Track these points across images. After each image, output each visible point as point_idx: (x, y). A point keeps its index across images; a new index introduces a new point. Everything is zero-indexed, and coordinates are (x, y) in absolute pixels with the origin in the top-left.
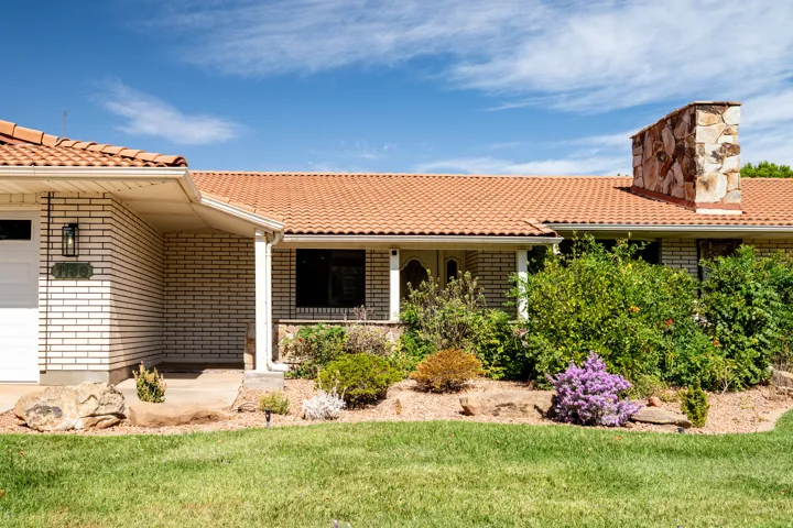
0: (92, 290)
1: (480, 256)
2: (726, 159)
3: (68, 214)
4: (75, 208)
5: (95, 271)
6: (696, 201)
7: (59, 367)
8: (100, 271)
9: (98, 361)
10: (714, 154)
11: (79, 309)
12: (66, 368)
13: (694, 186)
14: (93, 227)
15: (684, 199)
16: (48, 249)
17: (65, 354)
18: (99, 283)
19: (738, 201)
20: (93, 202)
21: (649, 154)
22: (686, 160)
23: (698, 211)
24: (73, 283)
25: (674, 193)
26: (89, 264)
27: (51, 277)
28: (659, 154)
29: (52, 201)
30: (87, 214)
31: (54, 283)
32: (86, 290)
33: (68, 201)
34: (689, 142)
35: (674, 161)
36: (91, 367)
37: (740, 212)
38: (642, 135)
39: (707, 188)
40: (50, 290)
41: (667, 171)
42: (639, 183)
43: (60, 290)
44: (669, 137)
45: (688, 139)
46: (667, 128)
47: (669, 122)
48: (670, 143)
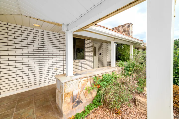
10: (131, 32)
22: (126, 32)
35: (123, 33)
38: (113, 29)
44: (121, 29)
45: (127, 29)
46: (121, 27)
47: (121, 26)
48: (122, 30)
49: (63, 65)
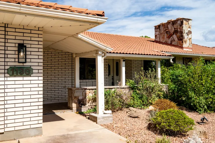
0: (32, 82)
1: (132, 61)
2: (189, 35)
3: (17, 38)
4: (22, 34)
5: (34, 71)
6: (183, 46)
7: (13, 129)
8: (37, 71)
9: (37, 122)
10: (187, 33)
11: (25, 93)
12: (17, 129)
13: (182, 42)
14: (32, 46)
15: (178, 45)
16: (5, 58)
17: (16, 121)
18: (37, 78)
19: (191, 47)
20: (32, 32)
21: (162, 31)
22: (178, 34)
23: (184, 49)
24: (21, 78)
25: (173, 43)
26: (30, 67)
27: (7, 75)
28: (167, 32)
29: (7, 29)
30: (29, 39)
31: (9, 79)
32: (29, 82)
33: (17, 30)
34: (180, 29)
35: (173, 34)
36: (32, 126)
37: (192, 50)
38: (159, 26)
39: (185, 43)
40: (6, 83)
41: (170, 37)
42: (158, 39)
43: (13, 83)
44: (171, 27)
45: (179, 28)
46: (170, 25)
47: (171, 23)
48: (172, 29)
49: (71, 84)
